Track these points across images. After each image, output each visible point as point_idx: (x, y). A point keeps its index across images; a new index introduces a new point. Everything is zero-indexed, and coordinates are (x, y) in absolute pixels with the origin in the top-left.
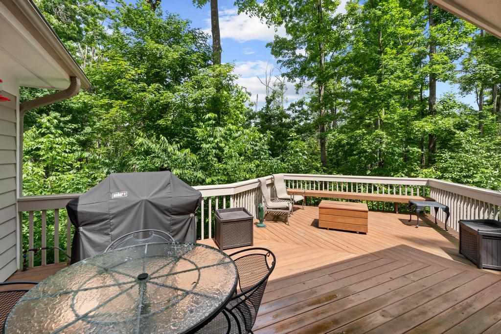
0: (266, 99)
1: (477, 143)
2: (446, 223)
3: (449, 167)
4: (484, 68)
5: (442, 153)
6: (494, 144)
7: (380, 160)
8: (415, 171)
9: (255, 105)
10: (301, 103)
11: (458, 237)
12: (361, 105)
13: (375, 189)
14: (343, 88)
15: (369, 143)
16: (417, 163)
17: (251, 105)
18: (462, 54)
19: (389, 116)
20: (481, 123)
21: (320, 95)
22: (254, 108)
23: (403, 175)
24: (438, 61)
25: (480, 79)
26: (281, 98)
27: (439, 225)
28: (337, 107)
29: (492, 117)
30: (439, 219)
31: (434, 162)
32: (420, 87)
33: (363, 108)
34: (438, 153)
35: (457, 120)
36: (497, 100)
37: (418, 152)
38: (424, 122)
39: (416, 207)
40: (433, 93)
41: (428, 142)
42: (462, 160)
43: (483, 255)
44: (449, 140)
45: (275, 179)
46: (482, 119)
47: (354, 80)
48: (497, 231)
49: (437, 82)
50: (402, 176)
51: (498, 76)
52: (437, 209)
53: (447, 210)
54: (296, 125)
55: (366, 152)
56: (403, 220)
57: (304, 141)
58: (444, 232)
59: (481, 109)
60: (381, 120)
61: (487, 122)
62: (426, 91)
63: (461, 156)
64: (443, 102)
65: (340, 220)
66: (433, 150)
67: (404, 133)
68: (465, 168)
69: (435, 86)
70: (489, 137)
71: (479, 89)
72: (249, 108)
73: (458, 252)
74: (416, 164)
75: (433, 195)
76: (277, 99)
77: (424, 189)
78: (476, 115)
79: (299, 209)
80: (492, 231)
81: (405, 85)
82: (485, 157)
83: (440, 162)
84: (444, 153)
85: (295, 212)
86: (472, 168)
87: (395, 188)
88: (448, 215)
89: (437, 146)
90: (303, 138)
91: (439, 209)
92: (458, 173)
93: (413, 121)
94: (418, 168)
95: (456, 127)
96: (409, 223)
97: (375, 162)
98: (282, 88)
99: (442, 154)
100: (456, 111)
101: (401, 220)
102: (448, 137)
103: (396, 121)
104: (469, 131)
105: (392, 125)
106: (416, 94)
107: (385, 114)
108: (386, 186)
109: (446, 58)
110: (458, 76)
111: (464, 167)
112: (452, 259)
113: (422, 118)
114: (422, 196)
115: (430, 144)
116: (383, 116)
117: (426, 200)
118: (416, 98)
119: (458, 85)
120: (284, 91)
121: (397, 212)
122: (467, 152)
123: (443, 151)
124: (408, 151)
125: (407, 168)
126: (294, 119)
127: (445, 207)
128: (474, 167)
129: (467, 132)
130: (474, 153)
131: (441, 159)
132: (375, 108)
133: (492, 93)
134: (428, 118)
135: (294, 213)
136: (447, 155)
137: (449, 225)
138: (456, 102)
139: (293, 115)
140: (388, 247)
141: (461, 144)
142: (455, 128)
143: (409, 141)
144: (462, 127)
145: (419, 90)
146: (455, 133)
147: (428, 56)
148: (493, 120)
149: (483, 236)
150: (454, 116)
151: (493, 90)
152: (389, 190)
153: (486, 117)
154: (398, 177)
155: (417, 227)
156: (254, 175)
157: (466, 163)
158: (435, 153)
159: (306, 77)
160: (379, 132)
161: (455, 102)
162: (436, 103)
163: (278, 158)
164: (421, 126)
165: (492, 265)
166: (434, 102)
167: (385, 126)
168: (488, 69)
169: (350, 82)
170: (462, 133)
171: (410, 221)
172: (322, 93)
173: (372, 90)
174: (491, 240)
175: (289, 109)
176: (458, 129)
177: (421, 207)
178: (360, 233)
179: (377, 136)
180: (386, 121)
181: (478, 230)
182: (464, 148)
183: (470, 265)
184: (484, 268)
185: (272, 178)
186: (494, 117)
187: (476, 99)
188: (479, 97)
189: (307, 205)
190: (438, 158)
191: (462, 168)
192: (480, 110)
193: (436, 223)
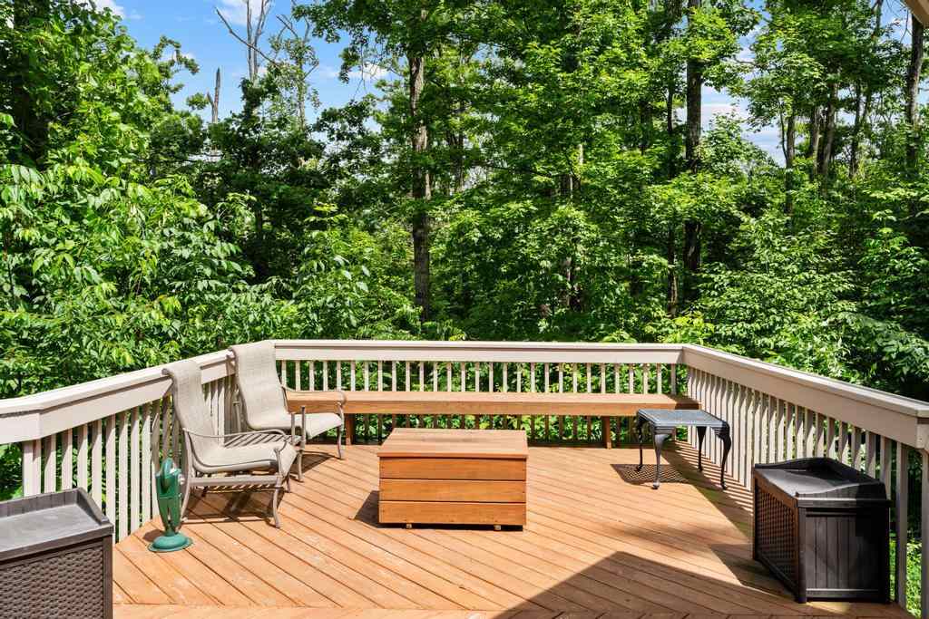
0: (245, 89)
1: (784, 249)
2: (723, 467)
3: (726, 307)
4: (799, 61)
5: (712, 272)
6: (816, 251)
7: (573, 289)
8: (654, 319)
9: (209, 107)
10: (357, 112)
11: (750, 509)
12: (522, 130)
13: (554, 379)
14: (482, 80)
15: (543, 242)
16: (659, 297)
17: (196, 102)
18: (755, 22)
19: (594, 167)
20: (789, 198)
21: (413, 93)
22: (206, 115)
23: (625, 335)
24: (703, 27)
25: (788, 90)
26: (295, 90)
27: (707, 473)
28: (465, 133)
29: (809, 186)
30: (708, 456)
31: (696, 296)
32: (667, 95)
33: (527, 138)
34: (704, 272)
35: (744, 187)
36: (819, 146)
37: (660, 266)
38: (674, 187)
39: (654, 429)
40: (694, 114)
41: (684, 242)
42: (754, 291)
43: (809, 564)
44: (728, 240)
45: (241, 360)
46: (792, 189)
47: (509, 59)
48: (837, 494)
49: (703, 85)
50: (622, 339)
51: (825, 84)
52: (701, 431)
53: (724, 433)
54: (341, 178)
55: (536, 267)
56: (623, 466)
57: (371, 230)
58: (717, 493)
59: (789, 165)
60: (575, 178)
61: (800, 195)
62: (678, 109)
63: (751, 280)
64: (714, 138)
65: (445, 492)
66: (692, 264)
67: (631, 215)
68: (761, 310)
69: (699, 96)
70: (807, 233)
71: (786, 115)
72: (188, 114)
73: (748, 556)
74: (657, 300)
75: (694, 390)
76: (283, 91)
77: (673, 371)
78: (780, 178)
79: (326, 457)
80: (827, 495)
81: (632, 87)
82: (799, 283)
83: (709, 295)
84: (716, 273)
85: (308, 473)
86: (774, 311)
87: (603, 374)
88: (728, 445)
89: (704, 254)
90: (367, 222)
91: (708, 428)
92: (745, 325)
93: (650, 184)
94: (662, 313)
95: (742, 207)
96: (637, 476)
97: (561, 295)
98: (299, 60)
99: (712, 276)
100: (740, 164)
101: (617, 467)
102: (726, 232)
103: (609, 181)
104: (768, 217)
105: (601, 193)
106: (658, 113)
107: (585, 162)
108: (582, 367)
109: (722, 23)
110: (747, 78)
111: (757, 307)
112: (739, 583)
113: (672, 176)
114: (669, 394)
115: (687, 249)
116: (580, 166)
117: (679, 407)
118: (657, 123)
119: (745, 102)
120: (306, 68)
121: (609, 444)
122: (764, 268)
123: (715, 266)
124: (638, 264)
125: (636, 312)
126: (335, 159)
127: (720, 425)
128: (778, 308)
129: (763, 218)
130: (779, 272)
131: (712, 288)
132: (559, 142)
133: (810, 128)
134: (684, 178)
135: (304, 476)
136: (723, 276)
137: (729, 473)
138: (743, 143)
139: (334, 147)
140: (580, 568)
141: (751, 249)
142: (739, 209)
143: (642, 239)
144: (754, 206)
145: (664, 104)
146: (739, 222)
147: (685, 18)
148: (812, 192)
149: (808, 509)
150: (737, 177)
151: (813, 121)
152: (589, 379)
153: (799, 184)
154: (614, 341)
155: (656, 488)
156: (173, 348)
157: (762, 299)
158: (699, 271)
159: (370, 30)
160: (567, 210)
161: (739, 143)
162: (702, 140)
163: (265, 286)
164: (666, 198)
165: (827, 587)
166: (697, 138)
167: (584, 195)
168: (806, 65)
169: (498, 62)
170: (752, 220)
171: (639, 468)
172: (420, 85)
173: (548, 88)
174: (823, 519)
175: (318, 127)
176: (746, 211)
177: (664, 429)
178: (506, 528)
179: (565, 223)
180: (586, 181)
181: (797, 495)
182: (758, 260)
183: (779, 593)
184: (810, 600)
185: (229, 360)
186: (816, 186)
187: (781, 140)
188: (785, 136)
189: (354, 442)
190: (705, 284)
191: (753, 311)
192: (788, 167)
193: (701, 468)
